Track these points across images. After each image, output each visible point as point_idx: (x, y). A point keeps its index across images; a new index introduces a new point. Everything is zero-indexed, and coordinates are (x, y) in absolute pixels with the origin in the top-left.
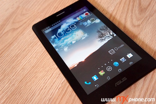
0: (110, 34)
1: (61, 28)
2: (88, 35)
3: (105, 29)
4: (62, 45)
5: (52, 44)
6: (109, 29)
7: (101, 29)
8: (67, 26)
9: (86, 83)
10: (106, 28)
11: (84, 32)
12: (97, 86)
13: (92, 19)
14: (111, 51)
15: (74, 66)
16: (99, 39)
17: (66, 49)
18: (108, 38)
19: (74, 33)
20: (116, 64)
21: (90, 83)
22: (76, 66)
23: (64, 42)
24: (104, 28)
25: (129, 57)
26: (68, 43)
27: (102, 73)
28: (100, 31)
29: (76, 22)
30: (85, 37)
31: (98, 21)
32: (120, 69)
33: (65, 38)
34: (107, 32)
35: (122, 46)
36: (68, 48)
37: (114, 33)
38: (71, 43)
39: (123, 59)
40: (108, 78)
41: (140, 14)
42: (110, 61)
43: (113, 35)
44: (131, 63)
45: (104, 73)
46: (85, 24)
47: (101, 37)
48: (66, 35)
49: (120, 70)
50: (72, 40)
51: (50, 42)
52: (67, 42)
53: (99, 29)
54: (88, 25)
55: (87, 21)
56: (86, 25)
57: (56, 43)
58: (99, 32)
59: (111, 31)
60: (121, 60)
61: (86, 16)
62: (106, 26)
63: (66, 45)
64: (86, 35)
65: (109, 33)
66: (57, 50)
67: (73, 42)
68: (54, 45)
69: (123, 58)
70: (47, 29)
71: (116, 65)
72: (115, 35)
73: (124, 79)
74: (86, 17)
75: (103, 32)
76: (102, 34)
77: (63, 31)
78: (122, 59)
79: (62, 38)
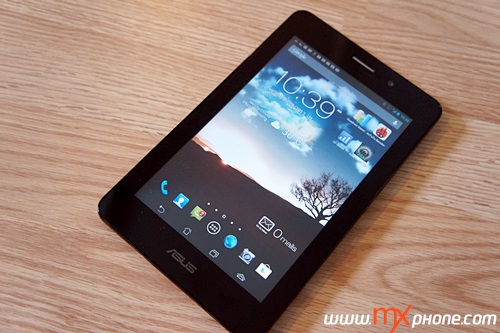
0: (323, 210)
1: (315, 81)
2: (308, 153)
3: (337, 192)
4: (260, 99)
5: (257, 76)
6: (341, 203)
7: (335, 183)
8: (324, 95)
9: (165, 183)
10: (344, 195)
11: (313, 142)
12: (161, 210)
13: (367, 150)
14: (268, 222)
15: (205, 146)
16: (300, 186)
17: (249, 112)
18: (309, 205)
19: (304, 117)
20: (232, 241)
21: (165, 192)
22: (206, 149)
23: (270, 101)
24: (341, 190)
25: (258, 270)
26: (270, 112)
27: (197, 213)
28: (329, 182)
29: (345, 111)
30: (298, 148)
31: (364, 168)
32: (217, 254)
33: (285, 99)
34: (330, 200)
35: (292, 247)
36: (252, 117)
37: (329, 219)
38: (271, 120)
39: (248, 256)
40: (187, 231)
41: (432, 283)
42: (236, 226)
43: (321, 216)
44: (241, 277)
45: (200, 218)
46: (346, 137)
47: (307, 189)
48: (293, 100)
49: (214, 254)
50: (280, 119)
51: (263, 70)
52: (272, 109)
53: (334, 177)
54: (341, 146)
55: (355, 139)
56: (340, 141)
57: (261, 83)
58: (326, 179)
59: (335, 210)
60: (246, 251)
61: (375, 133)
62: (349, 193)
63: (262, 109)
64: (306, 149)
65: (325, 205)
66: (243, 92)
67: (275, 125)
68: (254, 82)
69: (253, 256)
70: (301, 48)
71: (227, 242)
72: (323, 223)
73: (191, 268)
74: (371, 133)
75: (328, 189)
76: (318, 189)
77: (304, 88)
78: (250, 253)
79: (281, 94)
